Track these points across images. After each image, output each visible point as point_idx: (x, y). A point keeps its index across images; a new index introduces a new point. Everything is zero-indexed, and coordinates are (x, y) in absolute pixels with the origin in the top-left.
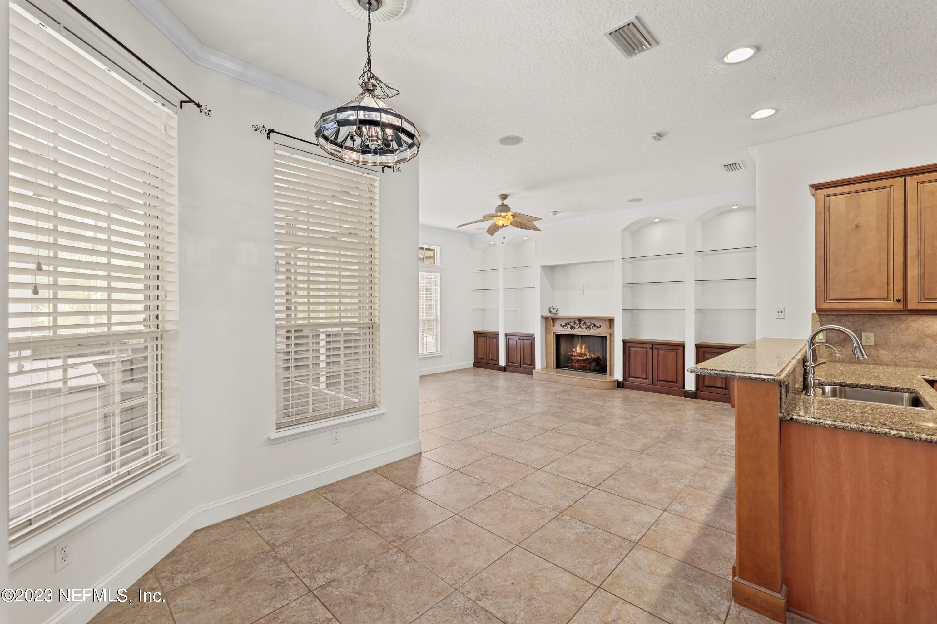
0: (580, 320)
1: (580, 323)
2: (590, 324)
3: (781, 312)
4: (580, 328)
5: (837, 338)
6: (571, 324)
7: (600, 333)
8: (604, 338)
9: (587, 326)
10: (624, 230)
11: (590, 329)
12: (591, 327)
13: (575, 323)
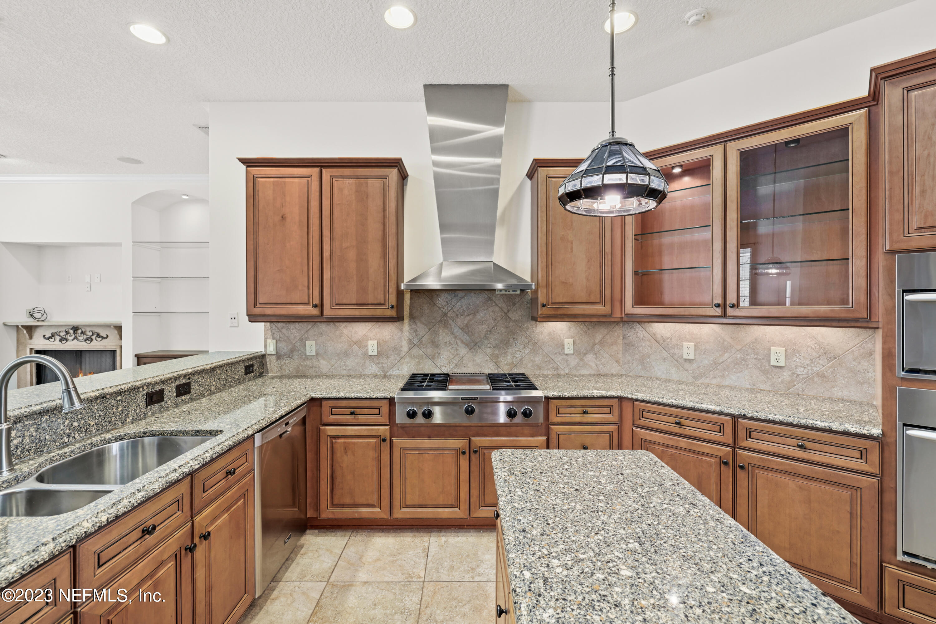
0: (75, 329)
1: (74, 333)
2: (91, 334)
3: (235, 318)
4: (75, 340)
5: (285, 348)
6: (62, 334)
7: (105, 346)
8: (114, 352)
9: (85, 337)
10: (138, 203)
11: (92, 340)
12: (94, 337)
13: (67, 333)
